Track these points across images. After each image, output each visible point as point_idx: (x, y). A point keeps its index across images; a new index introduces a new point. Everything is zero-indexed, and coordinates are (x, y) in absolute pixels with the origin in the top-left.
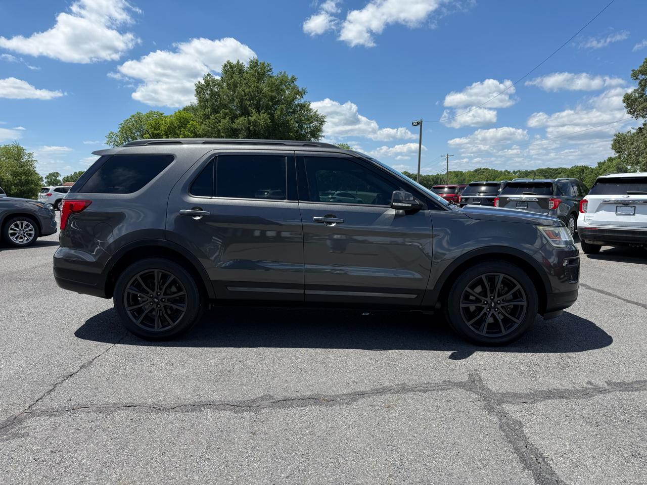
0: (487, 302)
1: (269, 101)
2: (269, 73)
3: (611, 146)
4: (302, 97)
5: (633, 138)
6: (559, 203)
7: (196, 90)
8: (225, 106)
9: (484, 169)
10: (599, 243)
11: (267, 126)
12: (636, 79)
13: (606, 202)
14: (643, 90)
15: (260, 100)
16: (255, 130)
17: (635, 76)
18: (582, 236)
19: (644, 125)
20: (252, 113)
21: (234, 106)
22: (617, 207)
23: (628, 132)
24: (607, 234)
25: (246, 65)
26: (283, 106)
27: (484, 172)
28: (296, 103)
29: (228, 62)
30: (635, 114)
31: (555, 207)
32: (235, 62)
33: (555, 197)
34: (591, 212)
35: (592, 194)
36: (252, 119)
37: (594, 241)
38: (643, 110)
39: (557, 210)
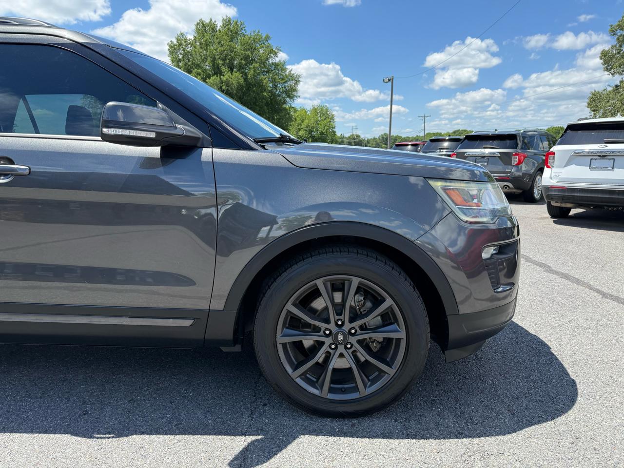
0: (331, 332)
1: (241, 59)
2: (243, 31)
3: (587, 105)
4: (277, 56)
5: (608, 97)
6: (524, 159)
7: (169, 50)
8: (198, 66)
9: (462, 130)
10: (568, 205)
11: (240, 86)
12: (614, 34)
13: (578, 154)
14: (621, 46)
15: (233, 59)
16: (228, 89)
17: (614, 31)
18: (548, 196)
19: (621, 82)
20: (224, 73)
21: (207, 66)
22: (591, 159)
23: (604, 90)
24: (578, 195)
25: (219, 25)
26: (257, 65)
27: (462, 133)
28: (271, 62)
29: (201, 20)
30: (612, 71)
31: (520, 162)
32: (207, 21)
33: (520, 151)
34: (559, 167)
35: (559, 144)
36: (224, 78)
37: (561, 203)
38: (620, 67)
39: (521, 166)
